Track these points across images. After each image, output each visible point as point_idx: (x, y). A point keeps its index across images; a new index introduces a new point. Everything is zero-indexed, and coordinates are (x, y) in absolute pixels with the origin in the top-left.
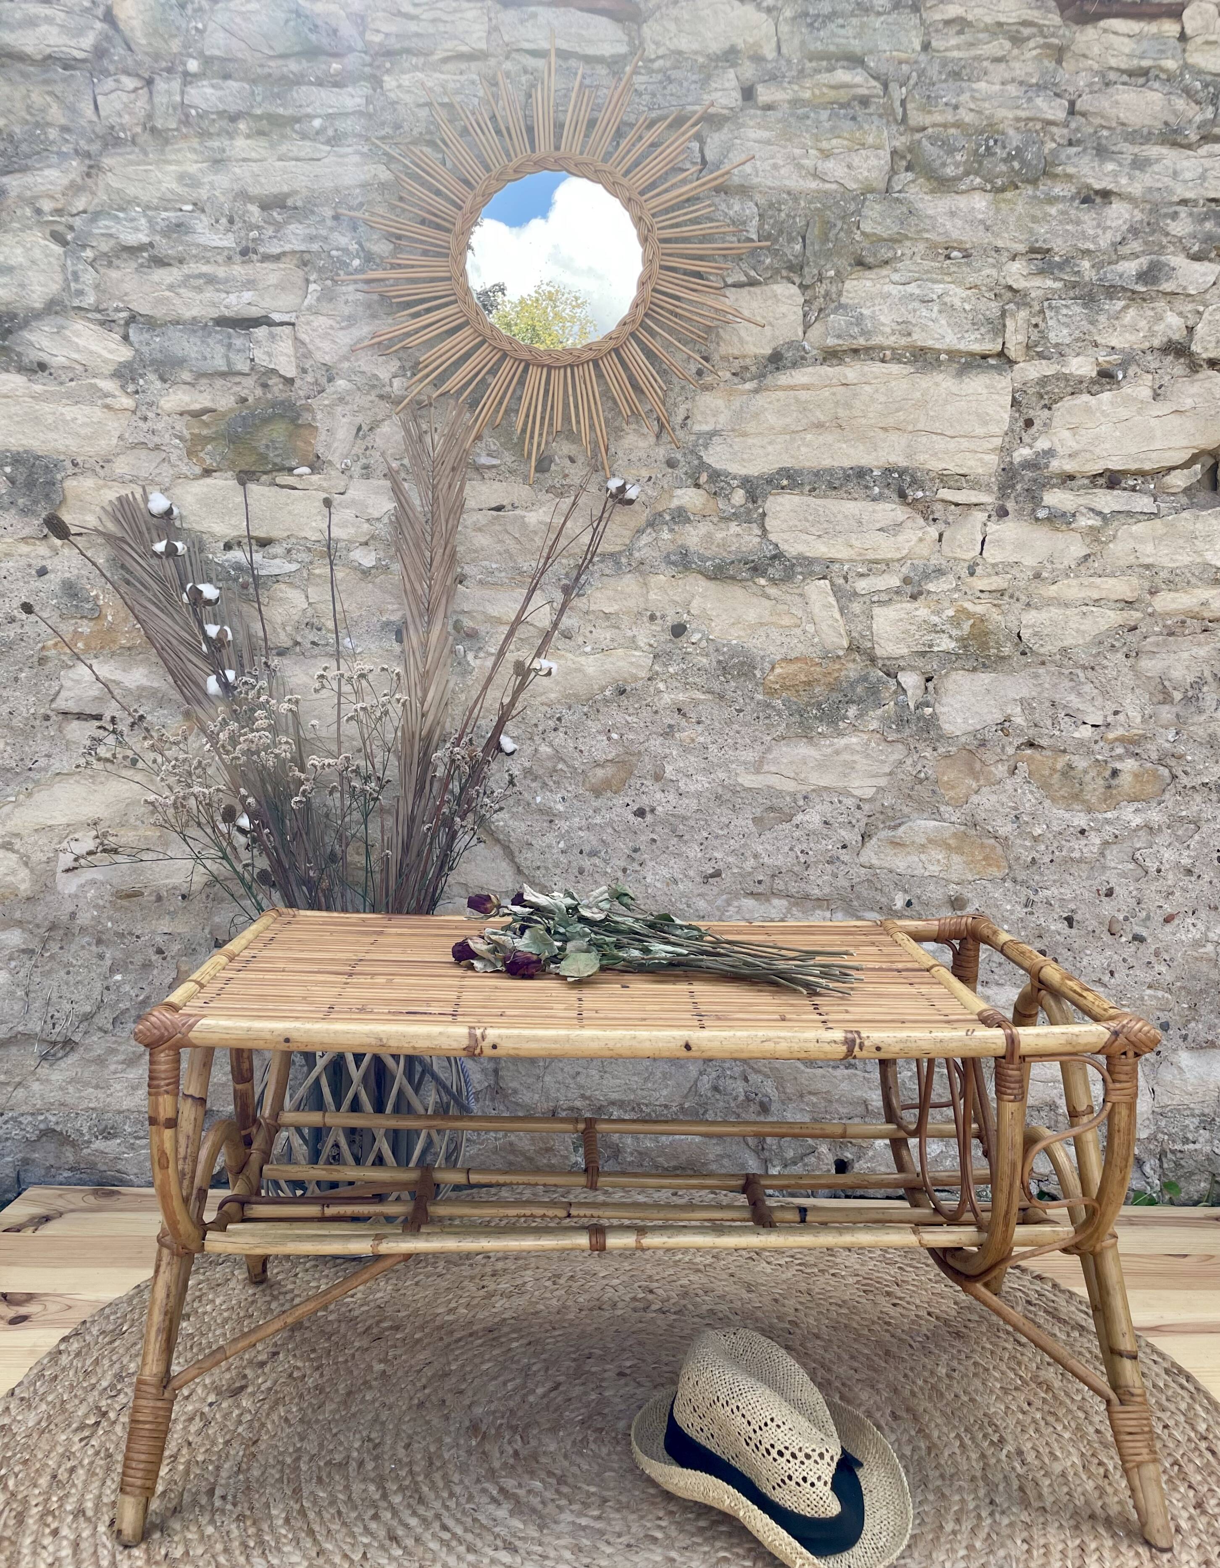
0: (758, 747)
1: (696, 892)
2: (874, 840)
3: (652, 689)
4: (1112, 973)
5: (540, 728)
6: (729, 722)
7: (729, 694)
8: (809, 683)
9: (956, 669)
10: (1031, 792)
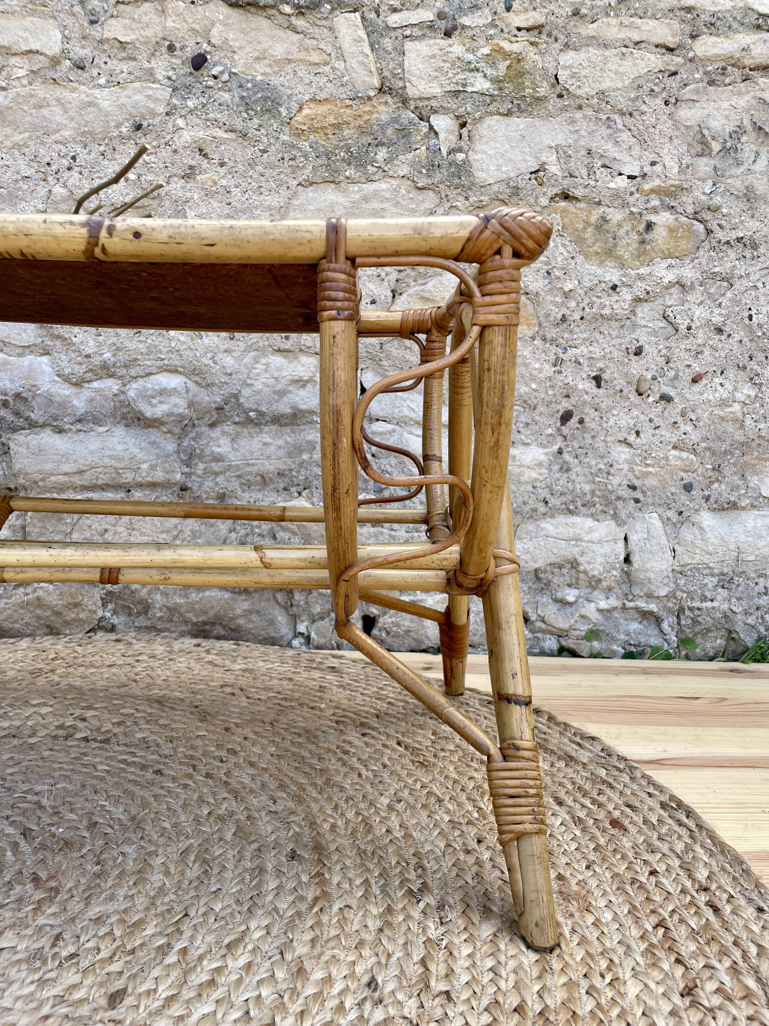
0: (283, 192)
1: (222, 347)
2: (405, 296)
3: (170, 125)
4: (638, 433)
5: (54, 168)
6: (252, 164)
7: (252, 133)
8: (338, 126)
9: (491, 114)
10: (564, 245)
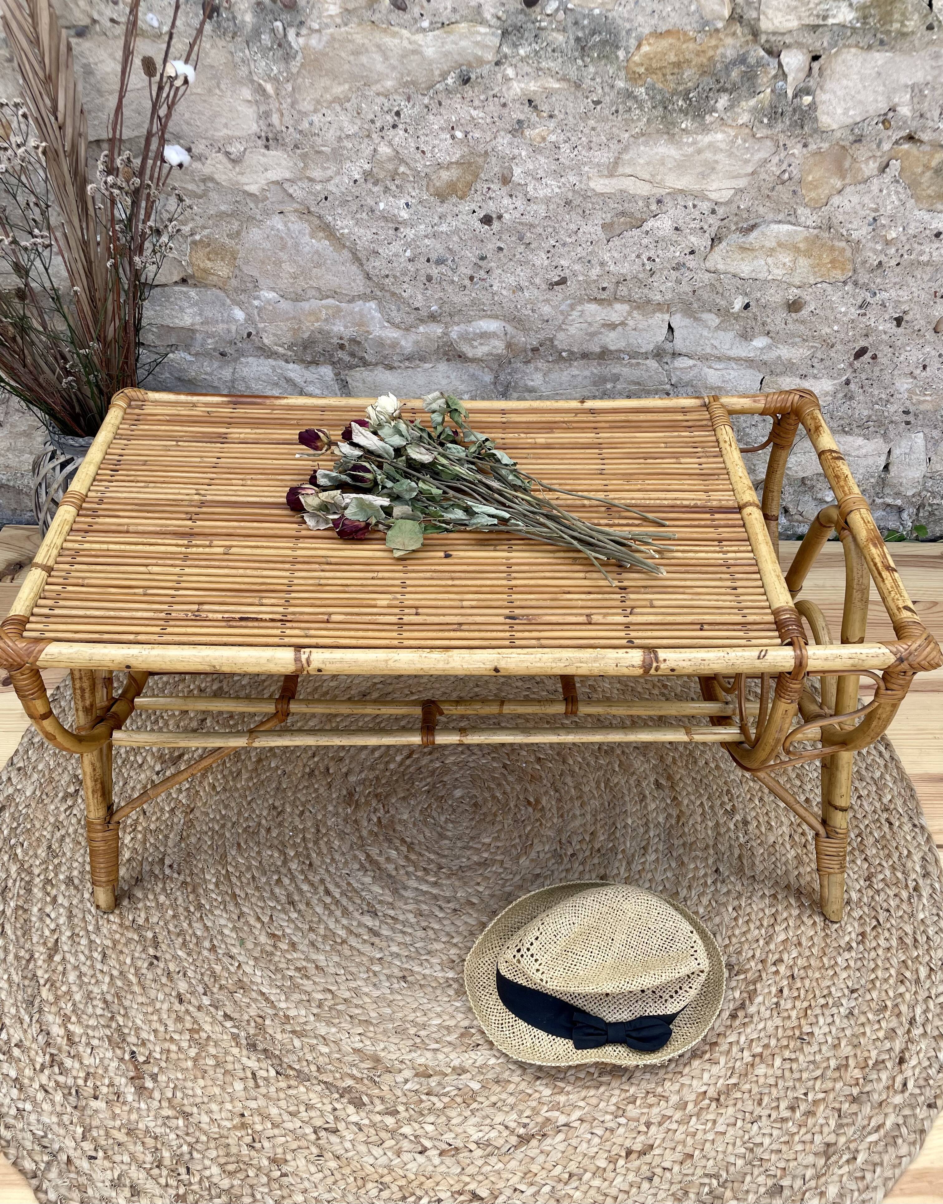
0: (614, 146)
1: (541, 298)
2: (724, 243)
3: (499, 76)
4: (925, 367)
5: (378, 125)
6: (585, 117)
7: (587, 83)
8: (678, 65)
9: (849, 46)
10: (897, 193)
